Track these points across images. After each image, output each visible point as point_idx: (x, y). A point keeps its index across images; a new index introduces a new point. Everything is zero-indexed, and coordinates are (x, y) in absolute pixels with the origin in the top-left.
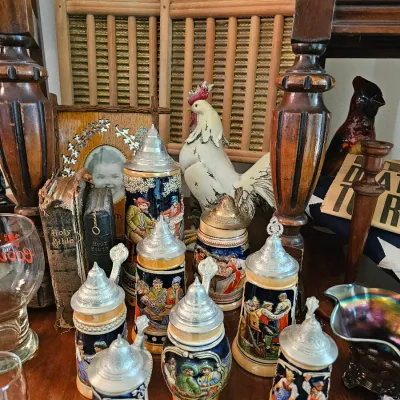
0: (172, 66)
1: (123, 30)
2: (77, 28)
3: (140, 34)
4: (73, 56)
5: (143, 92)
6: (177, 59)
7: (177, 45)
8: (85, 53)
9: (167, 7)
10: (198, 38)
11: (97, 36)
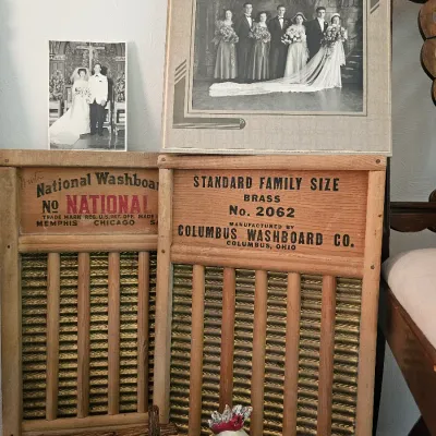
0: (173, 322)
1: (101, 268)
2: (33, 269)
3: (126, 272)
4: (24, 307)
5: (127, 349)
6: (179, 313)
7: (180, 295)
8: (43, 302)
9: (167, 252)
10: (210, 289)
11: (62, 278)
